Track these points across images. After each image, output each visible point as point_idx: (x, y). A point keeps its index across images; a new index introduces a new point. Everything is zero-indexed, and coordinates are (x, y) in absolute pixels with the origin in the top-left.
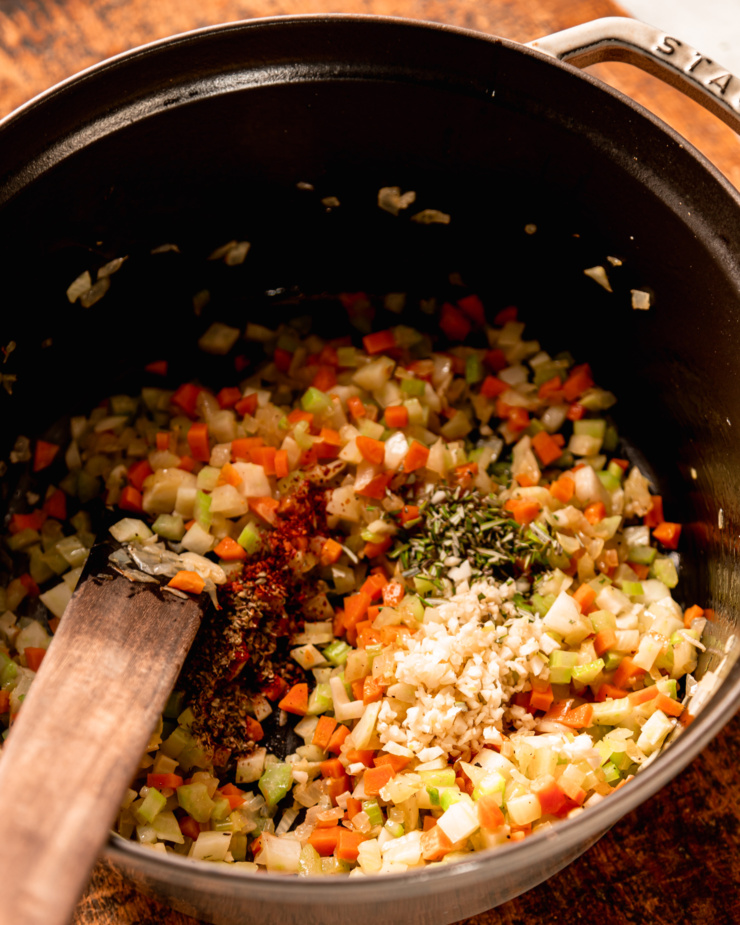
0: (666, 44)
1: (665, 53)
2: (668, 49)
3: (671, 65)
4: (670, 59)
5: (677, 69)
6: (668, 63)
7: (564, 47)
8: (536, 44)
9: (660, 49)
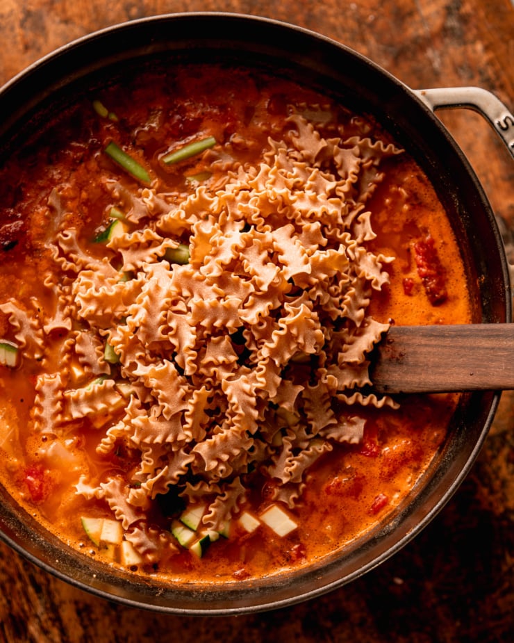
0: (505, 121)
1: (502, 128)
2: (504, 126)
3: (502, 137)
4: (503, 133)
5: (505, 141)
6: (501, 135)
7: (441, 101)
8: (424, 94)
9: (499, 124)
